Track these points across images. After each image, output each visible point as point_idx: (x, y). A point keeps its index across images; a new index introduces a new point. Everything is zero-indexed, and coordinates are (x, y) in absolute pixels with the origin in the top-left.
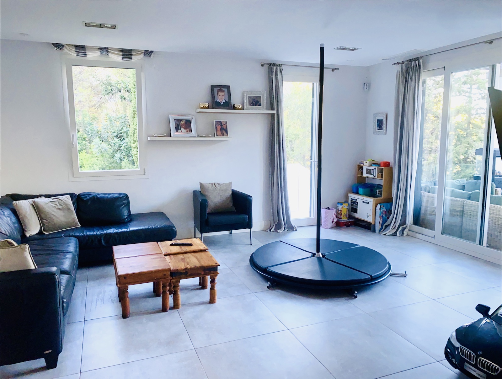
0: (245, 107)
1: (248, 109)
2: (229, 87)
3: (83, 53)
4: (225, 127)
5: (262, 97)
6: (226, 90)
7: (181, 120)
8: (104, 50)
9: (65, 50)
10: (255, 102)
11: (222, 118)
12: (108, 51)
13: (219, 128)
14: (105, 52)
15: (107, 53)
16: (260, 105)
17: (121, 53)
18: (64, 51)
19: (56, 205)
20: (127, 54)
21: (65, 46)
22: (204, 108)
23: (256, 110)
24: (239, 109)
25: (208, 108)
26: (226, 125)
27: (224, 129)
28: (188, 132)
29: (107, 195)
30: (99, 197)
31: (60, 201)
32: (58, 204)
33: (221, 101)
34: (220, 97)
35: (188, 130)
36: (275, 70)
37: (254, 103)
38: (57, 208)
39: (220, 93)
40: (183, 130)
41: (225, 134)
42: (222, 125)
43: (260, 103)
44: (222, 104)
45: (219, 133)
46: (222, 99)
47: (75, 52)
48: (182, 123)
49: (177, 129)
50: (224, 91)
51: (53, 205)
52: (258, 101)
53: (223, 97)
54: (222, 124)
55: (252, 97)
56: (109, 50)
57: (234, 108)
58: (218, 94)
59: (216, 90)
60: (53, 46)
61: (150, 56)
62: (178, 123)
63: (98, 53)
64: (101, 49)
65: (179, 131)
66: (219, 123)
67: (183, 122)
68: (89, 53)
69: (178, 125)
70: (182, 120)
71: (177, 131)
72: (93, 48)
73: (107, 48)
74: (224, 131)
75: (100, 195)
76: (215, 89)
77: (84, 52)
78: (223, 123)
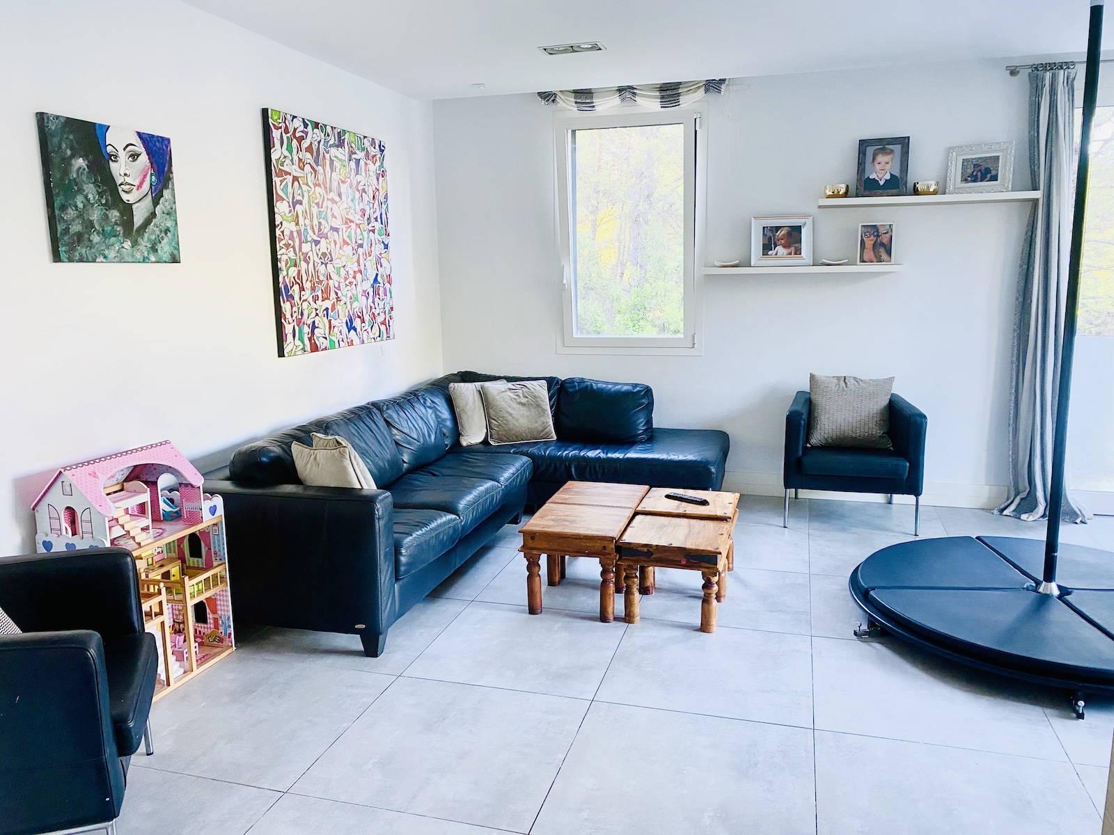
0: (951, 187)
1: (957, 191)
2: (907, 140)
3: (589, 103)
4: (885, 240)
5: (1000, 158)
6: (897, 148)
7: (778, 228)
8: (626, 92)
9: (561, 103)
10: (981, 172)
11: (880, 218)
12: (634, 93)
13: (869, 243)
14: (628, 95)
15: (632, 97)
16: (995, 178)
17: (658, 94)
18: (559, 105)
19: (518, 395)
20: (670, 93)
21: (559, 94)
22: (835, 195)
23: (984, 191)
24: (928, 193)
25: (846, 195)
26: (888, 235)
27: (882, 245)
28: (793, 253)
29: (610, 386)
30: (595, 388)
31: (527, 390)
32: (521, 395)
33: (880, 176)
34: (878, 167)
35: (793, 249)
36: (1047, 82)
37: (976, 175)
38: (518, 401)
39: (880, 158)
40: (780, 249)
41: (884, 256)
42: (878, 236)
43: (993, 173)
44: (882, 183)
45: (869, 254)
46: (885, 171)
47: (574, 104)
48: (780, 233)
49: (767, 247)
50: (892, 151)
51: (512, 396)
52: (988, 171)
53: (888, 167)
54: (878, 232)
55: (973, 159)
56: (635, 91)
57: (916, 192)
58: (874, 159)
59: (870, 151)
60: (538, 97)
61: (719, 92)
62: (771, 235)
63: (615, 100)
64: (621, 90)
65: (770, 253)
66: (873, 230)
67: (783, 232)
68: (598, 102)
69: (770, 238)
70: (782, 229)
71: (765, 253)
72: (606, 92)
73: (631, 88)
74: (882, 250)
75: (599, 385)
76: (867, 148)
77: (589, 101)
78: (882, 230)
